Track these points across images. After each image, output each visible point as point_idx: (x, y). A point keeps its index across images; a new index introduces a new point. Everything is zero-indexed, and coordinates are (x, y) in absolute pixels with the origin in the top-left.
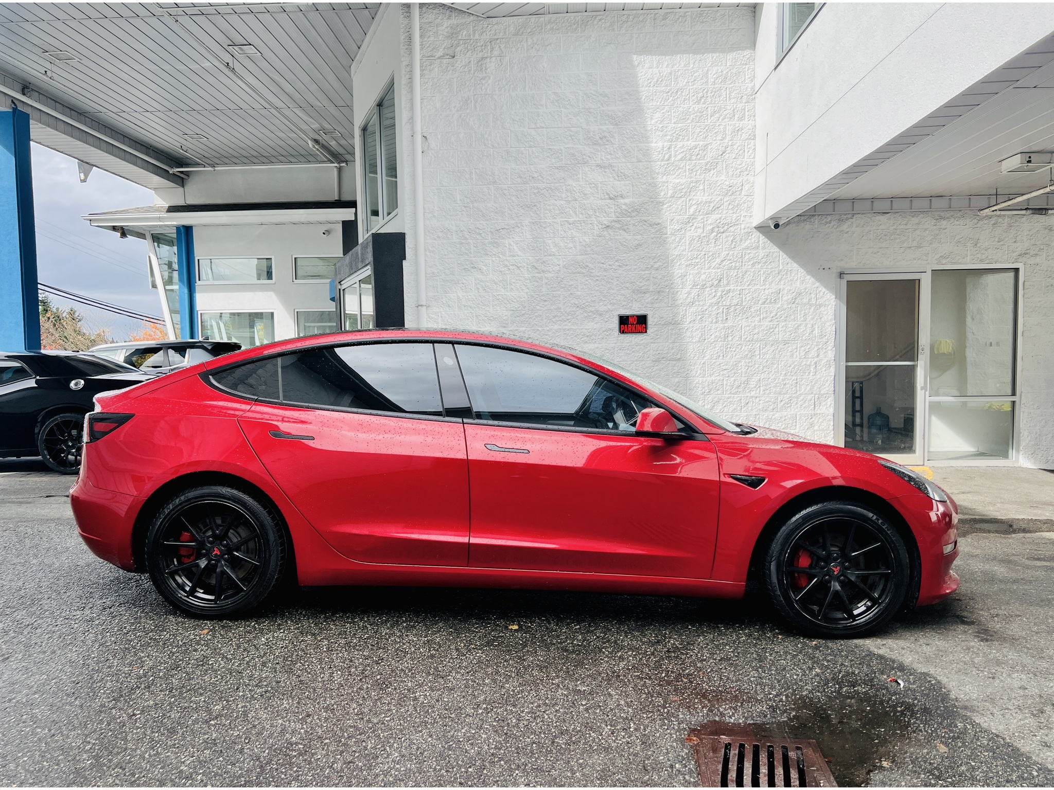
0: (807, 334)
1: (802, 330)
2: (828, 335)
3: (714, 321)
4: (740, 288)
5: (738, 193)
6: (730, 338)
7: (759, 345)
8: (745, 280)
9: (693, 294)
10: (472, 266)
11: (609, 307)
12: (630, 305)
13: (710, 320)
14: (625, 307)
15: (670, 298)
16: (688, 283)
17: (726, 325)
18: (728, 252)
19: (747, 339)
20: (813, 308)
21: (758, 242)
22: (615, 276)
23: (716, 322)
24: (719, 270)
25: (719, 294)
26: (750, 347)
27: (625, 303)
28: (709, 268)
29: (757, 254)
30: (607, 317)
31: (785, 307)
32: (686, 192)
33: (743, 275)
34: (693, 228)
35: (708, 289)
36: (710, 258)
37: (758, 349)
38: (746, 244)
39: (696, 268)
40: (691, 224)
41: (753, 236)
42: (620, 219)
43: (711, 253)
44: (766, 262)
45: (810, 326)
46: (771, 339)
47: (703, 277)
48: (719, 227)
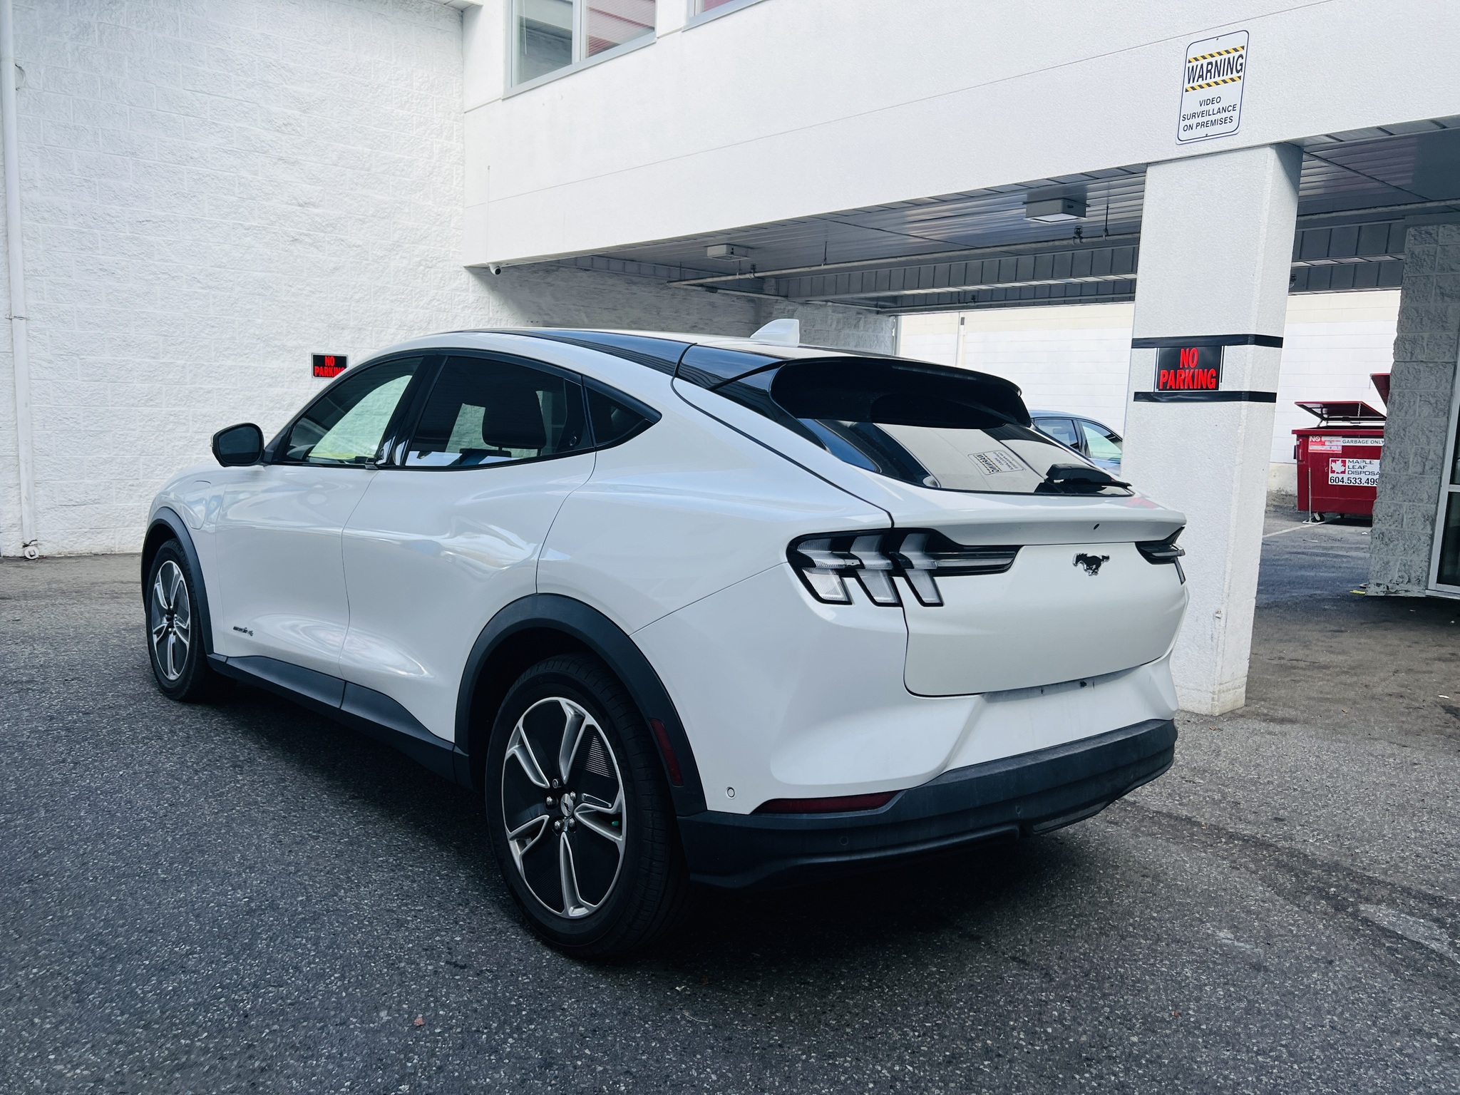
9: (399, 336)
10: (100, 267)
11: (300, 342)
12: (325, 342)
14: (319, 345)
15: (373, 338)
16: (394, 322)
18: (435, 291)
21: (468, 284)
22: (307, 304)
24: (428, 311)
27: (320, 339)
28: (416, 307)
29: (467, 298)
30: (297, 354)
32: (389, 213)
33: (453, 319)
34: (398, 257)
40: (395, 252)
43: (418, 290)
47: (411, 317)
48: (427, 260)
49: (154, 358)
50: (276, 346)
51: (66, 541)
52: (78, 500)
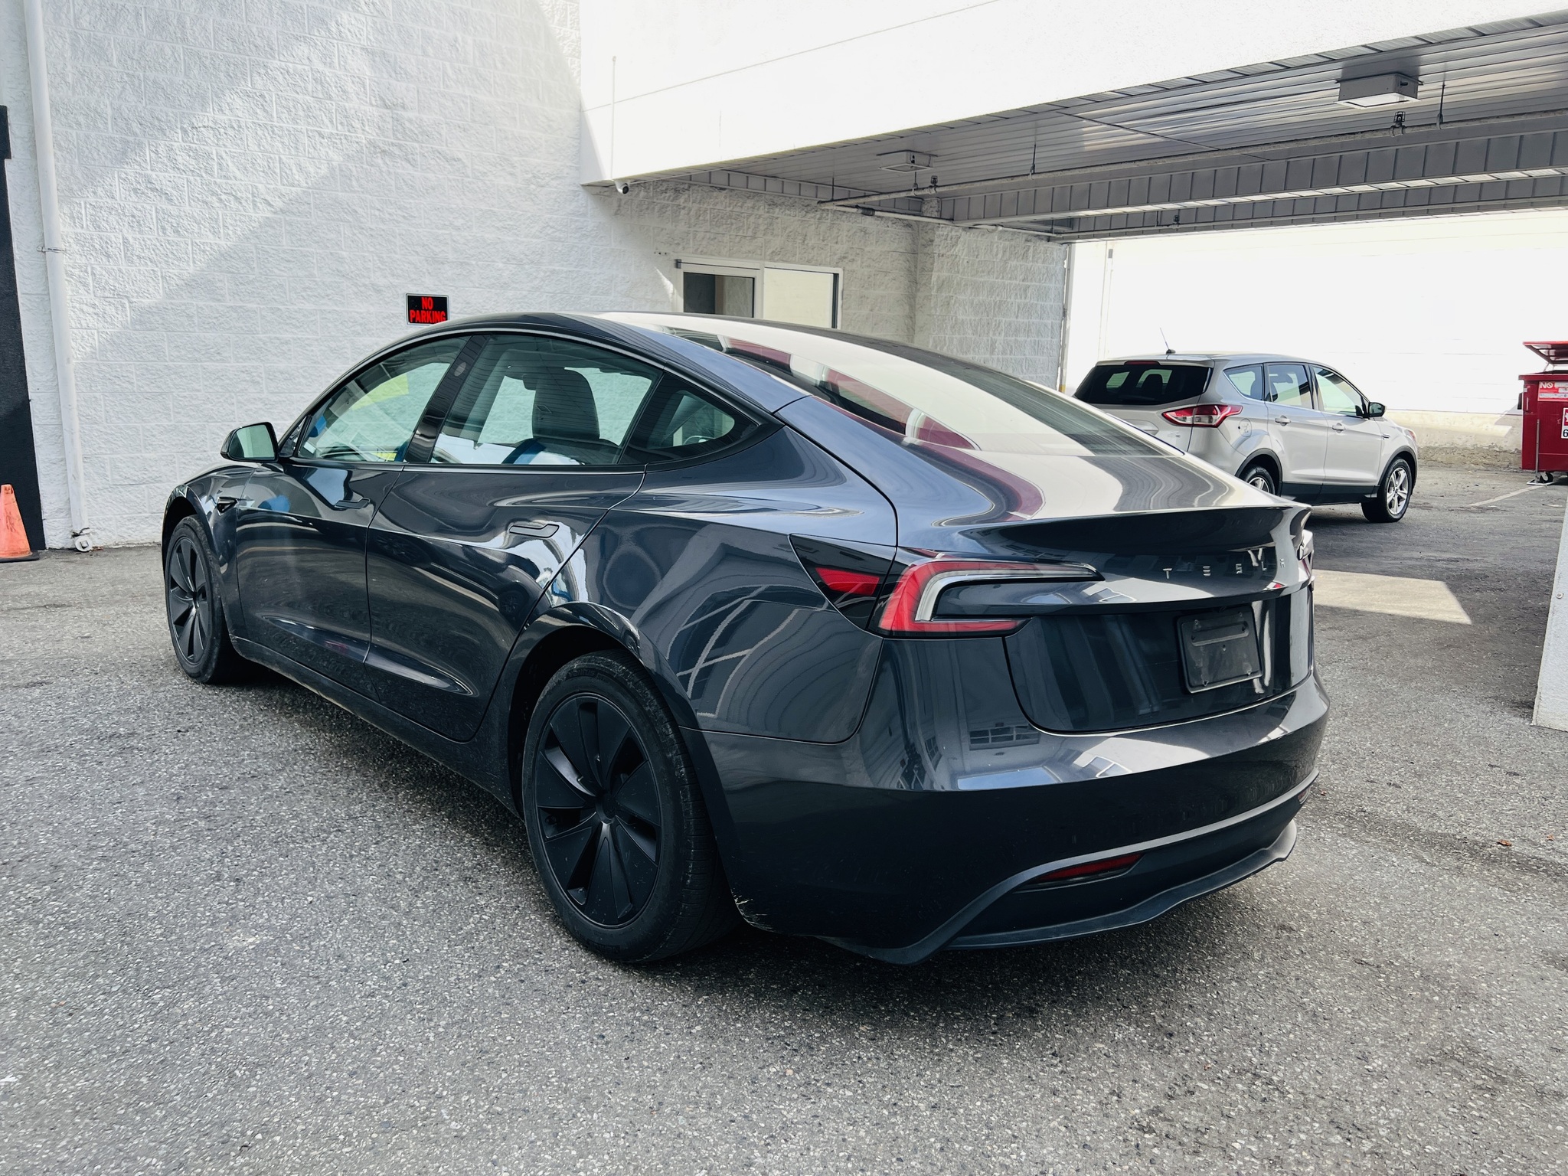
10: (150, 185)
11: (392, 279)
12: (423, 280)
14: (415, 282)
18: (550, 216)
21: (586, 206)
22: (399, 232)
24: (540, 240)
25: (541, 275)
27: (414, 276)
28: (527, 236)
29: (585, 224)
30: (389, 296)
33: (569, 251)
34: (504, 174)
40: (502, 167)
43: (529, 214)
49: (219, 300)
50: (365, 285)
51: (124, 529)
52: (136, 478)
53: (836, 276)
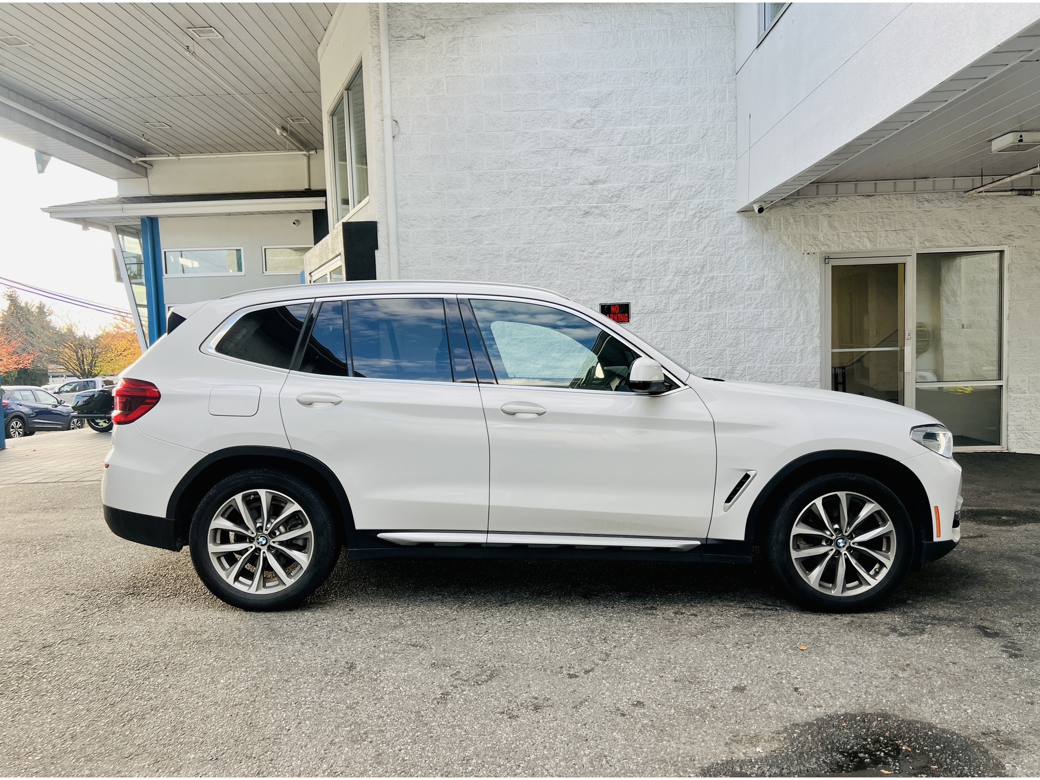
0: (793, 321)
1: (787, 317)
2: (814, 322)
3: (698, 309)
4: (723, 275)
5: (720, 177)
6: (714, 326)
7: (743, 333)
8: (728, 266)
9: (676, 282)
10: (448, 255)
11: (591, 295)
12: (612, 293)
13: (693, 307)
14: (606, 296)
15: (653, 287)
16: (671, 270)
17: (710, 313)
18: (710, 238)
19: (732, 327)
20: (798, 294)
21: (742, 227)
22: (596, 264)
23: (700, 310)
24: (702, 257)
25: (702, 281)
26: (734, 335)
27: (607, 292)
28: (692, 255)
29: (740, 240)
31: (770, 293)
32: (667, 176)
33: (726, 261)
34: (675, 213)
35: (691, 276)
36: (692, 245)
37: (743, 337)
38: (729, 230)
39: (679, 254)
40: (672, 210)
41: (736, 221)
42: (600, 205)
43: (693, 239)
44: (749, 248)
45: (795, 312)
46: (756, 326)
47: (686, 264)
48: (701, 212)
53: (1002, 252)
